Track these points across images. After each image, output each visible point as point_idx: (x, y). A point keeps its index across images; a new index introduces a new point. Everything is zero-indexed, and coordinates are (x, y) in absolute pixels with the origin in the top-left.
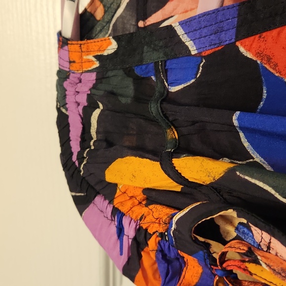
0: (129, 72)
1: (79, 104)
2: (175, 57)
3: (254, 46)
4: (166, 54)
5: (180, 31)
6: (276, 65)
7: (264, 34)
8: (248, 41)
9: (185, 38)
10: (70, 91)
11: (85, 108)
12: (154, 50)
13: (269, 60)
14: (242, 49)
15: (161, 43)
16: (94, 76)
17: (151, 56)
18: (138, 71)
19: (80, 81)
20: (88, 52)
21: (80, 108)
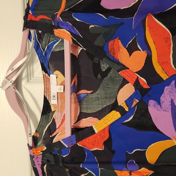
0: (51, 153)
1: (39, 164)
2: (62, 149)
3: (81, 143)
4: (60, 148)
5: (62, 142)
6: (87, 147)
7: (82, 141)
8: (79, 143)
9: (64, 144)
10: (35, 161)
11: (41, 165)
12: (56, 147)
13: (85, 146)
14: (78, 145)
15: (58, 146)
16: (41, 156)
17: (56, 149)
18: (53, 153)
19: (38, 158)
20: (38, 150)
21: (40, 166)
